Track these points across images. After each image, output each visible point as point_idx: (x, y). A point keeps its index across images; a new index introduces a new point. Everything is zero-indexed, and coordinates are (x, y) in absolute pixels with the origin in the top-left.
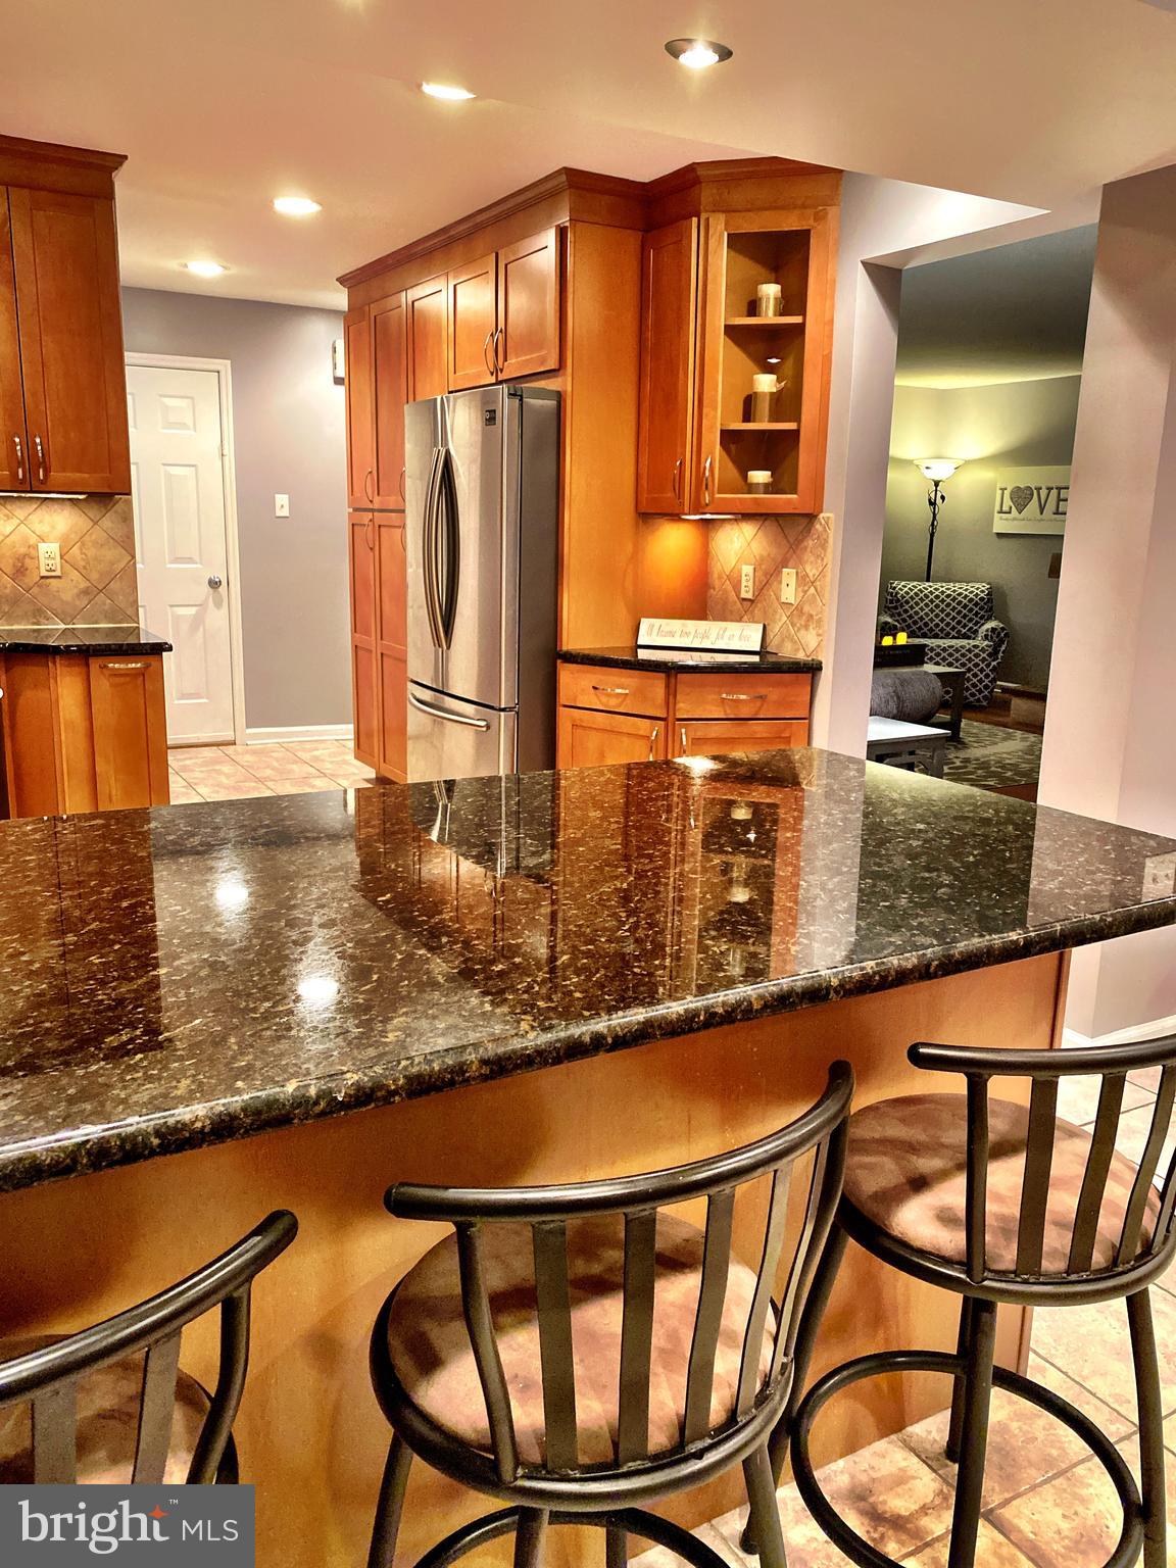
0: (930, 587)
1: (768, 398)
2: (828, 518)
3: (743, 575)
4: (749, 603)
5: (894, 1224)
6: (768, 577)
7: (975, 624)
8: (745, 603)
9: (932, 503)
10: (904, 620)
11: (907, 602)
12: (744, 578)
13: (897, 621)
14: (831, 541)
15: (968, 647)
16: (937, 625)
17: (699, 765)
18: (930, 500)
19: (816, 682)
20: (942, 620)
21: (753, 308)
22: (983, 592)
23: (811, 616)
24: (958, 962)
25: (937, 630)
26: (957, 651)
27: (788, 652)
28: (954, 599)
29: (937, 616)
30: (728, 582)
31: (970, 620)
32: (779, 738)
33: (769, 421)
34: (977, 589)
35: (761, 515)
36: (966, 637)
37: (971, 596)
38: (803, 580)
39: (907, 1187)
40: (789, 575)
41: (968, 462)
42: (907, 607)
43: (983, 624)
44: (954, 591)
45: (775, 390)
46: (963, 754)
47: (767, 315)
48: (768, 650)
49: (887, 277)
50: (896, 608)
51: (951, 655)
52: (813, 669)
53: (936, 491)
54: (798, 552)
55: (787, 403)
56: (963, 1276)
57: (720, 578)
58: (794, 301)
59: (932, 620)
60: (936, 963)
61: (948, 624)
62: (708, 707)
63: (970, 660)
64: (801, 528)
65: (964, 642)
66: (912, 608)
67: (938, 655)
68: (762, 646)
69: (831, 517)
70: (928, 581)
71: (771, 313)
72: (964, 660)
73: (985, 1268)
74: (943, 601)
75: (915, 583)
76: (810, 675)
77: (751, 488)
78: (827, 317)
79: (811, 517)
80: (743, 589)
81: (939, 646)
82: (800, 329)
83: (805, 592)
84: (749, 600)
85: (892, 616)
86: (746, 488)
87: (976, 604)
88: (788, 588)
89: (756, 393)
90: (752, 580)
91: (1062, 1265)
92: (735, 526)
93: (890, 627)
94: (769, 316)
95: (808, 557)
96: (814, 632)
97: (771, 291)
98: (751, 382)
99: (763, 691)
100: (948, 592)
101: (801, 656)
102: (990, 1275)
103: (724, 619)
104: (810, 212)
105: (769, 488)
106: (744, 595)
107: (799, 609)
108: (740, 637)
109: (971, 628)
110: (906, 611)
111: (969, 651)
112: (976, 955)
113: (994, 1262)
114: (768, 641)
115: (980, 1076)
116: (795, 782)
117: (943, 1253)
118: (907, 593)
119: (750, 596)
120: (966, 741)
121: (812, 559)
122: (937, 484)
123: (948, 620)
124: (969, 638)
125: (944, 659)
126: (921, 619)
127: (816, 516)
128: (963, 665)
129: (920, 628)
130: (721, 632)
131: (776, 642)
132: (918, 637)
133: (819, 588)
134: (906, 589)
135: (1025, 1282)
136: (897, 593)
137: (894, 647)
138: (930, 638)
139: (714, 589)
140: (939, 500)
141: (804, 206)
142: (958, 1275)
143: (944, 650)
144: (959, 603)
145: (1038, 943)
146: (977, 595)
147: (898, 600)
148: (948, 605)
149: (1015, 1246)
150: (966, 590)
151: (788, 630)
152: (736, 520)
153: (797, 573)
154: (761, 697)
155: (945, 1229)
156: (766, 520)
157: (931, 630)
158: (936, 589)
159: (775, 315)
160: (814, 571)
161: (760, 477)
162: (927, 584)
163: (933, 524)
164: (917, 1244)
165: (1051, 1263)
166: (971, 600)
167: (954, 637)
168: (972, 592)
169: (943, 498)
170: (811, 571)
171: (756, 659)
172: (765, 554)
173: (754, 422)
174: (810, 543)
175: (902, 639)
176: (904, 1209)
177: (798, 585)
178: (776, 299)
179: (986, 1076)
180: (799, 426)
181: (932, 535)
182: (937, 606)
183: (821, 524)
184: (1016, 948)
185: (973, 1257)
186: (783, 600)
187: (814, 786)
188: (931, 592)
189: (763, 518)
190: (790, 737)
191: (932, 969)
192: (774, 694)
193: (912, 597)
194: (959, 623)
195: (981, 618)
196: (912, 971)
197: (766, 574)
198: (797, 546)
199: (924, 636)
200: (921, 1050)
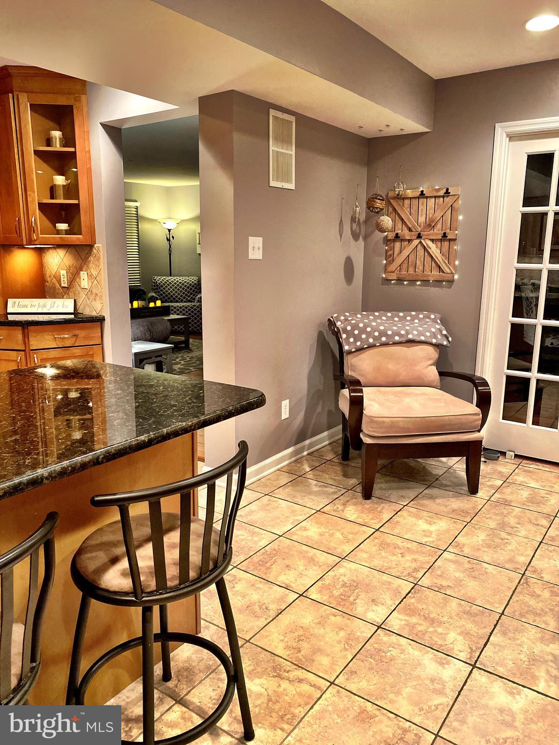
0: (172, 279)
1: (62, 187)
2: (99, 246)
3: (61, 275)
4: (66, 289)
5: (102, 583)
6: (74, 276)
7: (194, 296)
8: (64, 289)
9: (168, 240)
10: (161, 295)
11: (162, 286)
12: (62, 277)
13: (158, 295)
14: (101, 256)
15: (191, 306)
16: (177, 297)
17: (49, 372)
18: (167, 238)
19: (103, 326)
20: (179, 294)
21: (49, 142)
22: (195, 280)
23: (97, 294)
24: (114, 454)
25: (177, 299)
26: (186, 308)
27: (88, 311)
28: (183, 284)
29: (176, 292)
30: (54, 279)
31: (191, 294)
32: (87, 355)
33: (64, 199)
34: (193, 279)
35: (67, 245)
36: (190, 301)
37: (190, 282)
38: (90, 276)
39: (109, 563)
40: (83, 275)
41: (182, 221)
42: (162, 288)
43: (197, 295)
44: (183, 281)
45: (65, 184)
46: (190, 355)
47: (56, 147)
48: (78, 312)
49: (114, 131)
50: (157, 289)
51: (184, 310)
52: (101, 320)
53: (169, 234)
54: (87, 263)
55: (72, 190)
56: (134, 599)
57: (50, 276)
58: (69, 140)
59: (174, 294)
60: (103, 456)
61: (181, 296)
62: (48, 342)
63: (192, 312)
64: (87, 252)
65: (189, 304)
66: (164, 289)
67: (178, 310)
68: (75, 310)
69: (100, 246)
70: (171, 276)
71: (58, 146)
72: (190, 312)
73: (143, 592)
74: (178, 285)
75: (164, 277)
76: (100, 323)
77: (58, 232)
78: (87, 150)
79: (91, 246)
80: (62, 282)
81: (178, 306)
82: (74, 154)
83: (92, 283)
84: (66, 287)
85: (155, 293)
86: (56, 232)
87: (193, 286)
88: (84, 280)
89: (55, 185)
90: (66, 277)
91: (177, 582)
92: (55, 250)
93: (154, 298)
94: (57, 147)
95: (91, 265)
96: (99, 302)
97: (57, 134)
98: (52, 180)
99: (77, 332)
100: (180, 281)
101: (94, 314)
102: (145, 595)
103: (55, 298)
104: (72, 97)
105: (67, 232)
106: (63, 285)
107: (91, 291)
108: (63, 306)
109: (192, 297)
110: (162, 290)
111: (192, 308)
112: (123, 449)
113: (147, 589)
114: (78, 307)
115: (124, 505)
116: (98, 376)
117: (124, 591)
118: (161, 282)
119: (66, 285)
120: (192, 349)
121: (94, 266)
122: (169, 230)
123: (181, 294)
124: (192, 302)
125: (181, 312)
126: (169, 294)
127: (93, 246)
128: (190, 314)
129: (169, 298)
130: (52, 304)
131: (81, 308)
132: (168, 302)
133: (98, 280)
134: (161, 280)
135: (161, 594)
136: (157, 282)
137: (155, 308)
138: (174, 302)
139: (48, 282)
140: (171, 239)
141: (69, 94)
142: (132, 599)
143: (181, 308)
144: (186, 286)
145: (155, 439)
146: (193, 282)
147: (158, 286)
148: (181, 287)
149: (155, 579)
150: (188, 280)
151: (86, 301)
152: (54, 248)
153: (87, 274)
154: (76, 335)
155: (125, 579)
156: (69, 247)
157: (174, 299)
158: (175, 280)
159: (60, 146)
160: (95, 272)
161: (63, 226)
162: (170, 277)
163: (170, 250)
164: (112, 589)
165: (172, 582)
166: (190, 285)
167: (185, 302)
168: (190, 281)
169: (173, 237)
170: (94, 273)
171: (72, 316)
172: (71, 265)
173: (56, 199)
174: (91, 258)
175: (159, 303)
176: (107, 574)
177: (89, 279)
178: (60, 138)
179: (127, 505)
180: (79, 201)
181: (170, 254)
182: (176, 288)
183: (96, 249)
184: (144, 443)
185: (137, 588)
186: (83, 287)
187: (108, 377)
188: (172, 281)
189: (68, 246)
190: (93, 354)
191: (100, 460)
192: (81, 333)
193: (164, 284)
194: (186, 295)
195: (196, 292)
196: (89, 462)
197: (72, 274)
198: (86, 260)
199: (171, 302)
200: (96, 499)
